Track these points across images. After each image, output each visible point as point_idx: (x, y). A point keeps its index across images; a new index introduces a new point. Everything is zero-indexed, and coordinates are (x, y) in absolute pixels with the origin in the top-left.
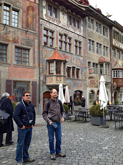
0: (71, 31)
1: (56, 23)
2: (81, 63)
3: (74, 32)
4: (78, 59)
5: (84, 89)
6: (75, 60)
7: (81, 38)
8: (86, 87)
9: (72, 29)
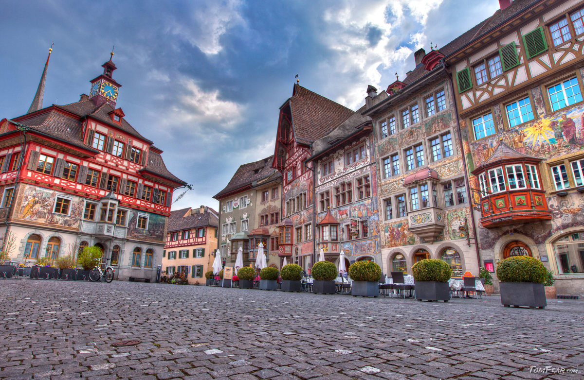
0: (350, 172)
1: (330, 179)
2: (368, 209)
3: (354, 170)
4: (362, 207)
5: (375, 252)
6: (357, 210)
7: (366, 169)
8: (379, 248)
9: (352, 168)
